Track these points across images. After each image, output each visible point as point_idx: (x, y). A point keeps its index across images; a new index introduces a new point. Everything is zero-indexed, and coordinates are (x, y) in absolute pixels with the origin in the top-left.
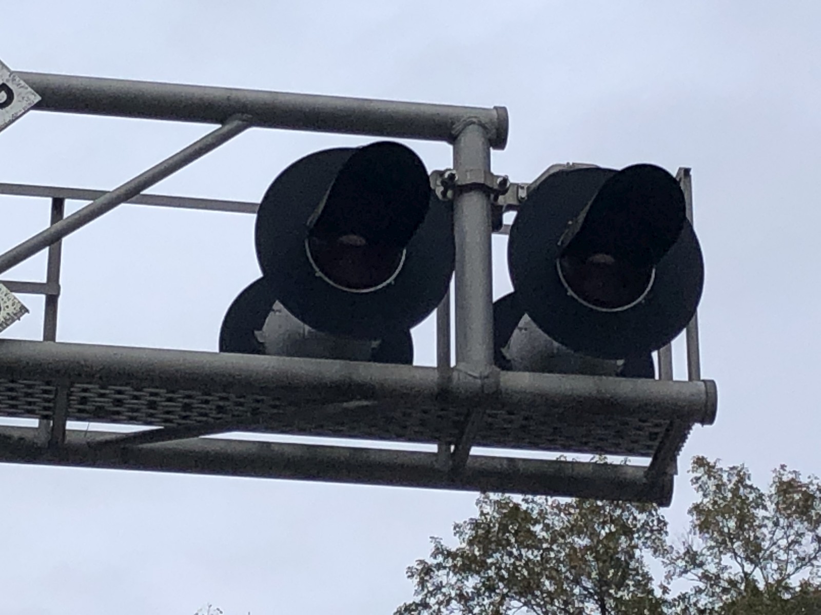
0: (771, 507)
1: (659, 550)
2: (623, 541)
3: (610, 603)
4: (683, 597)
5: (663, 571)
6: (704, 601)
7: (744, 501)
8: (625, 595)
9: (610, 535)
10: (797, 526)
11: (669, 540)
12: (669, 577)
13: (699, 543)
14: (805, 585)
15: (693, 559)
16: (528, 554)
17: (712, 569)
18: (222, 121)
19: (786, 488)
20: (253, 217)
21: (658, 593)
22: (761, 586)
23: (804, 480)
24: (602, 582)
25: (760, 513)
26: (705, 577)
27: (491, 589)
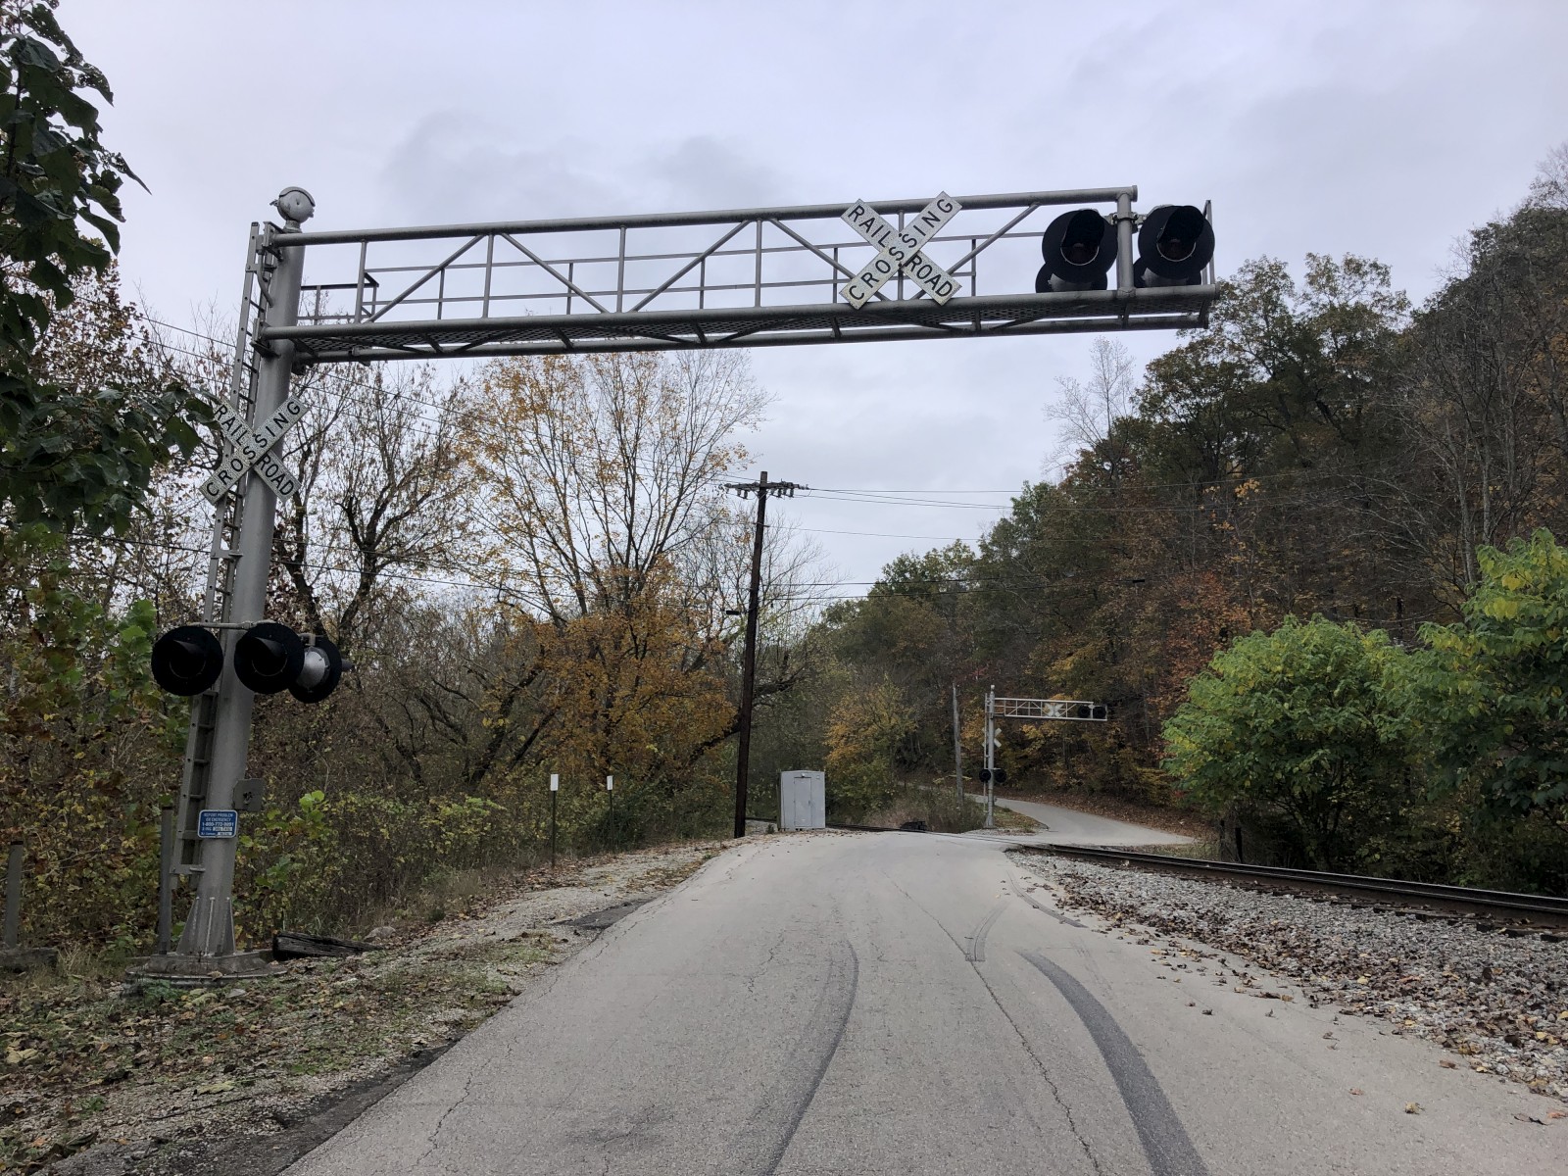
0: (1342, 271)
1: (1291, 294)
2: (1275, 293)
3: (1270, 319)
4: (1302, 314)
5: (1293, 303)
6: (1311, 315)
7: (1330, 271)
8: (1276, 315)
9: (1270, 291)
10: (1354, 278)
11: (1295, 290)
12: (1296, 306)
13: (1309, 290)
14: (1357, 303)
15: (1306, 297)
16: (1233, 302)
17: (1315, 300)
18: (1029, 205)
19: (1348, 262)
20: (1042, 238)
21: (1291, 313)
22: (1337, 305)
23: (1357, 258)
24: (1266, 311)
25: (1337, 274)
26: (1312, 304)
27: (1218, 319)
